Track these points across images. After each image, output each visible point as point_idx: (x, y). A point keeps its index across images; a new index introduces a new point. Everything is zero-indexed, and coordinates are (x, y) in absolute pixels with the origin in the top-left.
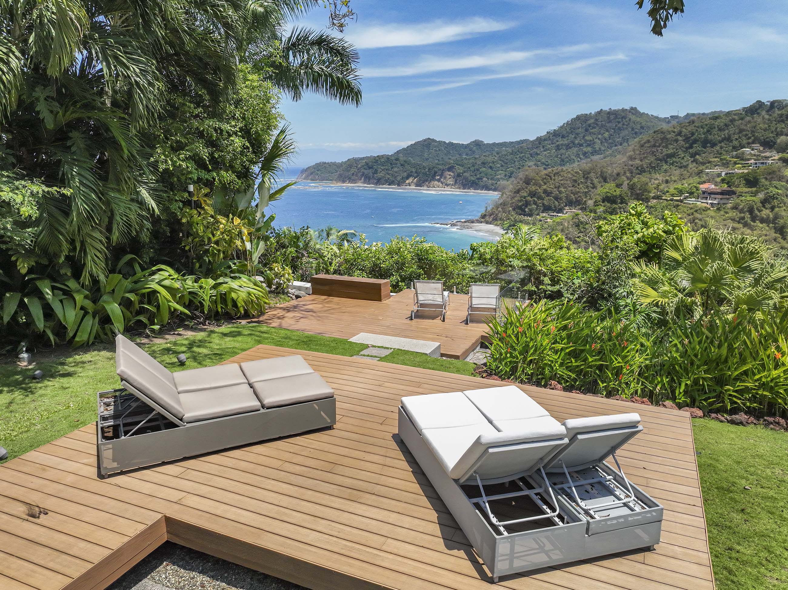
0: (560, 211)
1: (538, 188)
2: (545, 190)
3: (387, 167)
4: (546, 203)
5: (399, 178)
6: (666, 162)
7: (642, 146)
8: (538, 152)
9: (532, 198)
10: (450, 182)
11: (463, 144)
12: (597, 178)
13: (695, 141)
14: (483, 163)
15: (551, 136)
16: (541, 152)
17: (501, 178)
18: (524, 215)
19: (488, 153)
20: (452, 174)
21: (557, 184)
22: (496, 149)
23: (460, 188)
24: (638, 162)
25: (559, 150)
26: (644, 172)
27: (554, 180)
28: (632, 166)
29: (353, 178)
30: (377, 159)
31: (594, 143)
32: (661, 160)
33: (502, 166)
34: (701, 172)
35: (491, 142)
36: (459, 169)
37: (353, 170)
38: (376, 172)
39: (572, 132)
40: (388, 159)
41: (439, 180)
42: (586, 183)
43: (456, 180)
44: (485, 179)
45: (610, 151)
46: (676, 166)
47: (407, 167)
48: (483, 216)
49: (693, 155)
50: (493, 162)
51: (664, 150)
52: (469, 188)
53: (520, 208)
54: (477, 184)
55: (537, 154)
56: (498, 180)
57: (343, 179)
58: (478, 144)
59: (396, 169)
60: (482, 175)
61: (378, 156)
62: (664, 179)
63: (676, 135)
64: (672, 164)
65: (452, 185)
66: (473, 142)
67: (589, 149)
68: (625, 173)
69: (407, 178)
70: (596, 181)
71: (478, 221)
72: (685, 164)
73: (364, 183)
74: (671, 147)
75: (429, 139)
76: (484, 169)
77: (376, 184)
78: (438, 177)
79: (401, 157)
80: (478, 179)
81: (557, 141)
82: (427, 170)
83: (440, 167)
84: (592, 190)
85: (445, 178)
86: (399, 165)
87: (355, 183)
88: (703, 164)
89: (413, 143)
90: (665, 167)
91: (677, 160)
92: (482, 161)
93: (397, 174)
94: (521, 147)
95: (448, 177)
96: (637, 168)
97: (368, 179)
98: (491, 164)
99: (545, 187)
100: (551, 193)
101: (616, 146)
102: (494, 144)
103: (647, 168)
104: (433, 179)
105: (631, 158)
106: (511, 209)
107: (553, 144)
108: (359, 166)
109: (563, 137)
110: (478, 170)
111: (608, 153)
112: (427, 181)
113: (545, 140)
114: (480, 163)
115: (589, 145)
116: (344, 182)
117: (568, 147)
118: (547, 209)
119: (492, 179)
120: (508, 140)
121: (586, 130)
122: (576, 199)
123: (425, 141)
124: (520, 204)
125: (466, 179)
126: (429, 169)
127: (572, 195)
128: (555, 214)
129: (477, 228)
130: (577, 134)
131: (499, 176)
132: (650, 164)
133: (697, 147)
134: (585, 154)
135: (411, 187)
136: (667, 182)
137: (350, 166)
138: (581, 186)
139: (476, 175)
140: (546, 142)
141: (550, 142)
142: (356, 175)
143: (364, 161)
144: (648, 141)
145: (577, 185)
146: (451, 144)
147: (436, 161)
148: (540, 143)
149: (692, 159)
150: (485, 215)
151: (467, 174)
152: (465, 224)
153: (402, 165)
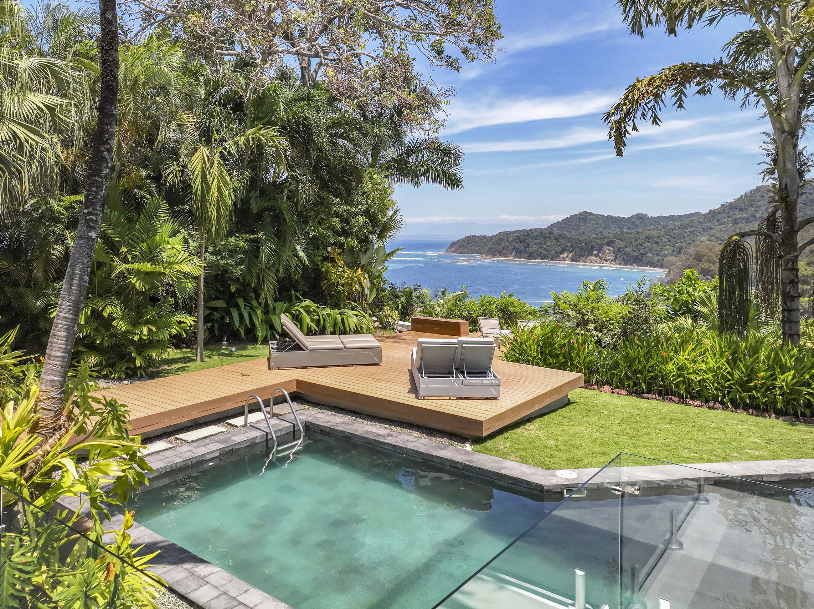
1: (711, 265)
3: (539, 241)
5: (553, 253)
8: (712, 227)
10: (610, 257)
11: (624, 218)
14: (647, 238)
15: (726, 209)
16: (715, 226)
17: (669, 254)
19: (653, 227)
20: (611, 248)
22: (662, 223)
23: (620, 264)
25: (737, 223)
29: (505, 251)
30: (529, 232)
33: (669, 241)
35: (656, 215)
36: (620, 244)
37: (503, 244)
38: (528, 246)
39: (751, 205)
40: (541, 232)
41: (597, 255)
43: (616, 256)
44: (649, 255)
47: (562, 241)
50: (659, 237)
52: (631, 264)
54: (640, 260)
55: (710, 228)
56: (666, 256)
57: (492, 252)
58: (640, 217)
59: (549, 243)
60: (647, 250)
61: (530, 230)
65: (612, 260)
66: (635, 215)
69: (562, 253)
73: (515, 257)
75: (586, 212)
76: (648, 244)
77: (528, 258)
78: (596, 252)
79: (555, 231)
80: (642, 254)
81: (735, 214)
82: (583, 244)
83: (598, 241)
85: (604, 253)
86: (552, 239)
87: (506, 257)
89: (569, 216)
92: (645, 235)
93: (550, 249)
94: (691, 221)
95: (607, 252)
97: (519, 253)
98: (656, 239)
102: (660, 218)
104: (591, 254)
107: (729, 217)
108: (511, 239)
109: (741, 210)
110: (641, 245)
112: (583, 256)
113: (719, 213)
114: (643, 237)
116: (494, 255)
119: (658, 255)
120: (676, 214)
123: (581, 214)
125: (627, 254)
126: (586, 243)
130: (759, 207)
131: (666, 252)
135: (566, 262)
137: (501, 240)
139: (639, 251)
140: (721, 216)
141: (725, 215)
142: (507, 249)
143: (515, 235)
146: (610, 218)
147: (594, 235)
148: (713, 217)
151: (627, 249)
153: (556, 239)
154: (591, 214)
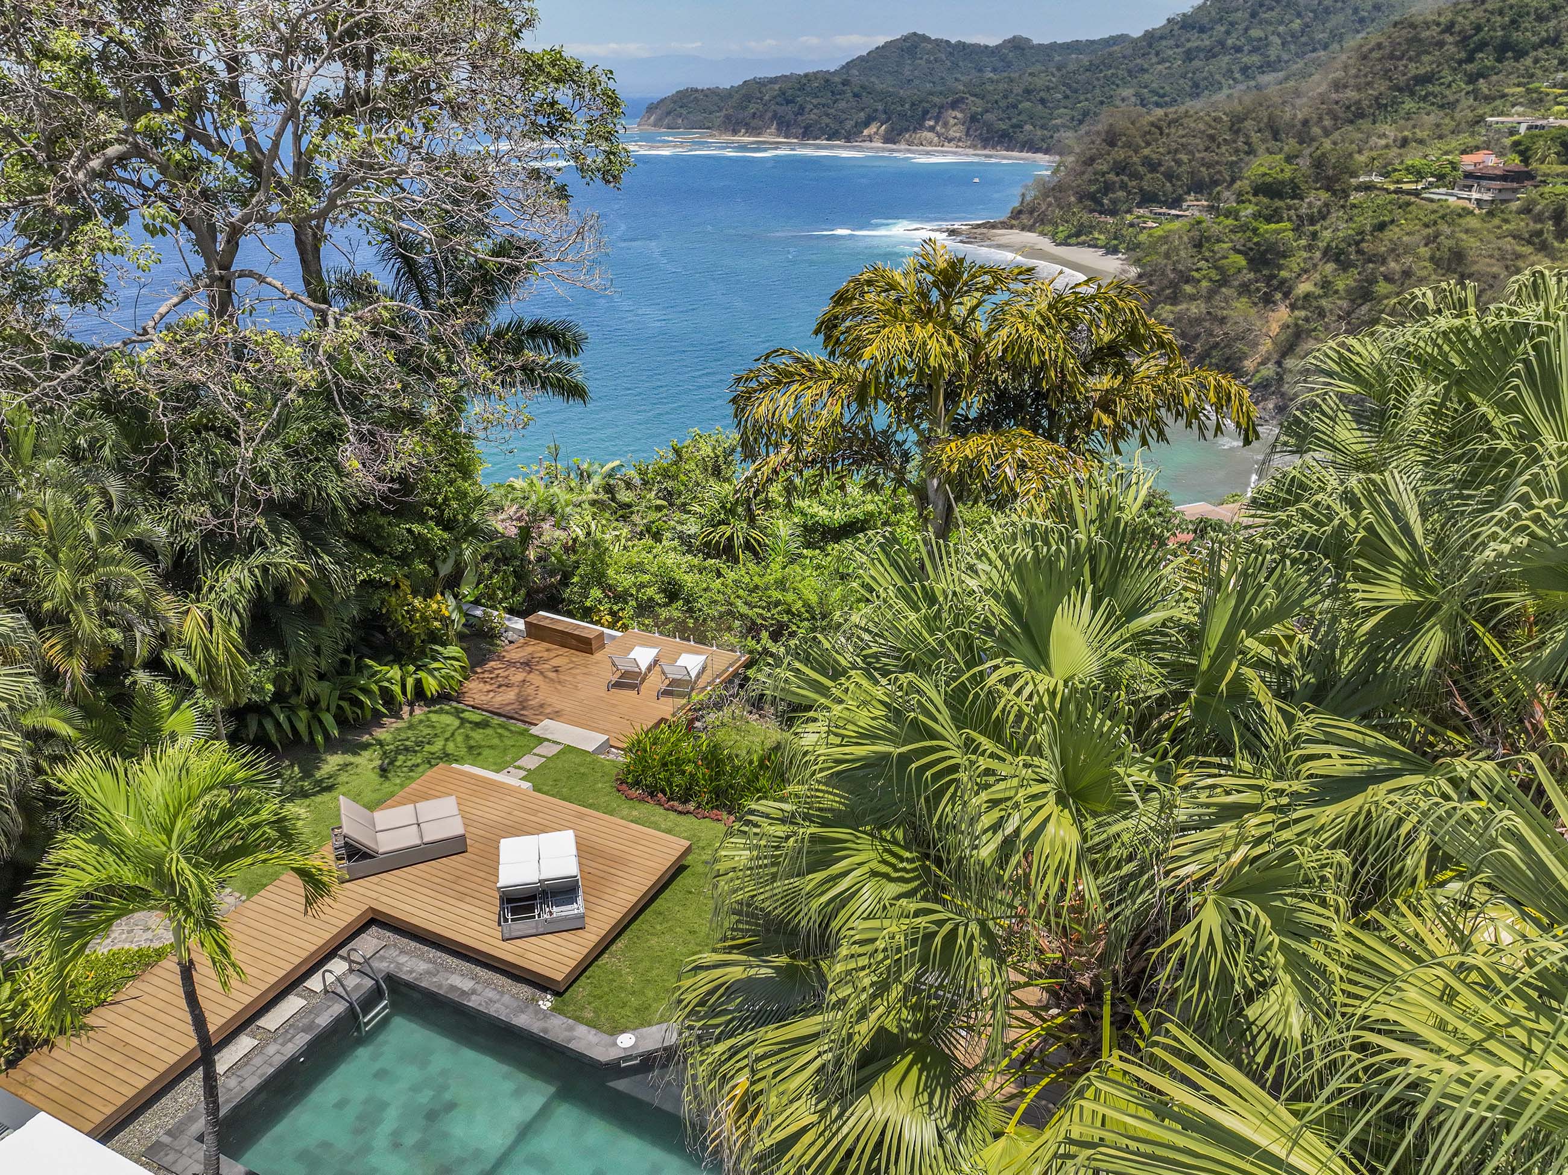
0: (1176, 203)
1: (1131, 153)
2: (1146, 157)
3: (823, 101)
4: (1145, 185)
5: (849, 125)
6: (1412, 94)
7: (1365, 57)
8: (1146, 66)
9: (1117, 174)
10: (955, 132)
11: (987, 47)
12: (1259, 131)
13: (1482, 46)
14: (1028, 91)
15: (1176, 27)
16: (1152, 65)
17: (1064, 126)
18: (1101, 213)
19: (1039, 67)
20: (959, 115)
21: (1174, 146)
22: (1057, 58)
23: (974, 147)
24: (1351, 94)
25: (1191, 60)
26: (1362, 116)
27: (1168, 135)
28: (1337, 103)
29: (755, 123)
30: (804, 81)
31: (1267, 45)
32: (1400, 90)
33: (1066, 97)
34: (1479, 120)
35: (1046, 41)
36: (976, 105)
37: (752, 108)
38: (801, 110)
39: (1221, 19)
40: (827, 81)
41: (932, 129)
42: (1235, 142)
43: (968, 129)
44: (1028, 127)
45: (1301, 64)
46: (1433, 104)
47: (866, 100)
48: (1017, 214)
49: (1472, 79)
50: (1048, 89)
51: (1412, 65)
52: (994, 148)
53: (1092, 197)
54: (1011, 139)
55: (1143, 70)
56: (1057, 129)
57: (733, 125)
58: (1018, 46)
59: (842, 105)
60: (1023, 117)
61: (806, 75)
62: (1400, 135)
63: (1443, 32)
64: (1424, 99)
65: (960, 140)
66: (1009, 41)
67: (1256, 59)
68: (1321, 119)
69: (867, 124)
70: (1255, 137)
71: (1004, 225)
72: (1452, 98)
73: (777, 134)
74: (1425, 58)
75: (915, 34)
76: (1028, 104)
77: (802, 137)
78: (932, 123)
79: (856, 77)
80: (1013, 126)
81: (1189, 40)
82: (907, 106)
83: (936, 100)
84: (1247, 159)
85: (945, 124)
86: (849, 95)
87: (759, 135)
88: (1489, 99)
89: (882, 43)
90: (1409, 105)
91: (1437, 89)
92: (1023, 86)
93: (844, 116)
94: (1110, 54)
95: (952, 121)
96: (1348, 108)
97: (785, 127)
98: (1042, 94)
99: (1146, 152)
100: (1160, 164)
101: (1314, 50)
102: (1053, 46)
103: (1370, 107)
104: (920, 126)
105: (1337, 86)
106: (1073, 199)
107: (1177, 46)
108: (767, 98)
109: (1202, 30)
110: (1014, 107)
111: (1295, 66)
112: (907, 130)
113: (1162, 38)
114: (1020, 91)
115: (1255, 50)
116: (735, 132)
117: (1211, 54)
118: (1147, 199)
119: (1043, 127)
120: (1083, 38)
121: (1253, 15)
122: (1211, 177)
123: (905, 39)
124: (1093, 188)
125: (989, 127)
126: (913, 104)
127: (1203, 169)
128: (1164, 210)
129: (1003, 240)
130: (1232, 24)
131: (1058, 121)
132: (1377, 99)
133: (1486, 59)
134: (1244, 70)
135: (873, 144)
136: (1404, 143)
137: (749, 97)
138: (1224, 149)
139: (1010, 119)
140: (1164, 43)
141: (1172, 42)
142: (761, 118)
143: (777, 87)
144: (1379, 46)
145: (1214, 146)
146: (962, 46)
147: (929, 86)
148: (1150, 45)
149: (1470, 88)
150: (1020, 212)
151: (988, 116)
152: (978, 231)
153: (856, 95)
154: (925, 38)
